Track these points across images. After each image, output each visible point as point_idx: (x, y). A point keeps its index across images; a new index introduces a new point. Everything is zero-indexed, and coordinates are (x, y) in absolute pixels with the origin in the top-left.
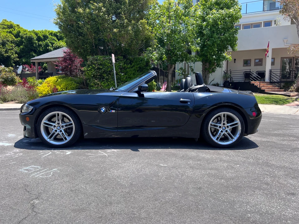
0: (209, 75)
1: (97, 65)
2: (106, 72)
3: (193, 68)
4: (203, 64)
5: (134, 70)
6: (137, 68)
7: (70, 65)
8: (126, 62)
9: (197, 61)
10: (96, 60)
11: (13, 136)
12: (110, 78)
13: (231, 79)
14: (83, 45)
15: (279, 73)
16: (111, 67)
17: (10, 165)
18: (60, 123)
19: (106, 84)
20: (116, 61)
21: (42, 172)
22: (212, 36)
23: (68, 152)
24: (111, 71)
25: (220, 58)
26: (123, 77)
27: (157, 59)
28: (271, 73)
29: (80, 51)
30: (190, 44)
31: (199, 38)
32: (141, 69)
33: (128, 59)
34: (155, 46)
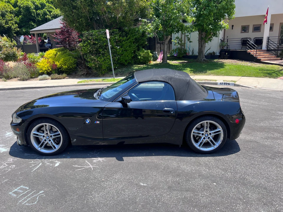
0: (205, 45)
1: (92, 40)
2: (101, 47)
3: (189, 37)
4: (199, 33)
5: (130, 42)
6: (133, 40)
7: (68, 37)
8: (121, 35)
9: (193, 32)
10: (91, 35)
11: (10, 135)
12: (106, 53)
13: (227, 47)
14: (79, 19)
15: (277, 40)
16: (106, 41)
17: (2, 184)
19: (103, 59)
20: (111, 34)
21: (29, 197)
22: (209, 4)
23: (57, 162)
24: (107, 45)
25: (217, 27)
26: (118, 50)
27: (152, 31)
28: (268, 40)
29: (76, 25)
30: (185, 14)
31: (196, 6)
32: (137, 40)
33: (123, 31)
34: (151, 16)
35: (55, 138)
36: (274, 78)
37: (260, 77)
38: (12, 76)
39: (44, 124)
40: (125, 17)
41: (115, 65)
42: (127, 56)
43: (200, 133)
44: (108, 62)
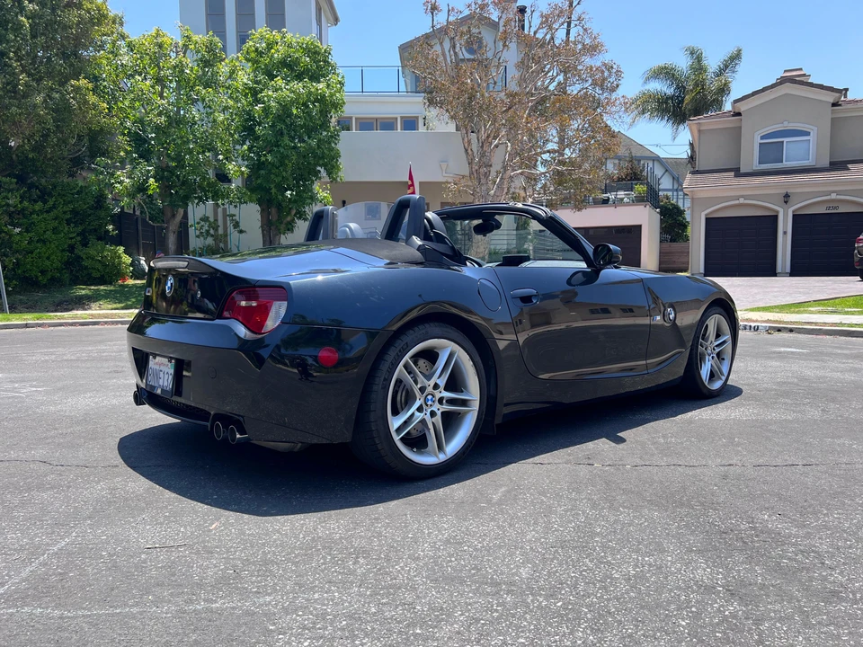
0: (279, 239)
5: (56, 219)
6: (65, 213)
8: (27, 195)
9: (246, 202)
22: (277, 142)
26: (18, 238)
27: (129, 192)
30: (221, 157)
31: (248, 143)
32: (77, 217)
33: (31, 186)
34: (122, 154)
41: (6, 281)
42: (48, 258)
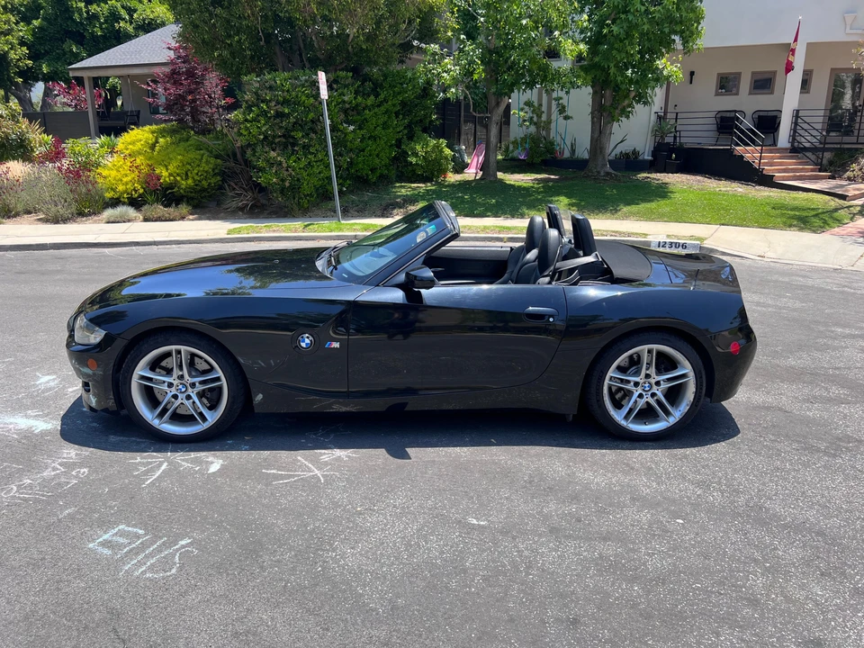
0: (611, 128)
1: (273, 104)
2: (300, 125)
3: (564, 102)
4: (595, 93)
5: (386, 113)
6: (394, 105)
7: (191, 92)
8: (361, 89)
9: (578, 87)
10: (271, 88)
11: (52, 384)
12: (313, 143)
13: (675, 137)
14: (229, 36)
15: (821, 119)
16: (314, 106)
17: (59, 520)
18: (186, 376)
19: (304, 162)
20: (330, 87)
21: (151, 555)
22: (626, 7)
23: (215, 462)
24: (318, 120)
25: (648, 76)
26: (351, 137)
27: (456, 82)
28: (796, 120)
29: (220, 55)
30: (557, 33)
31: (587, 10)
32: (406, 108)
33: (366, 78)
34: (450, 34)
35: (204, 390)
36: (814, 232)
37: (774, 228)
38: (20, 208)
39: (173, 348)
40: (375, 34)
41: (341, 181)
42: (378, 156)
43: (628, 382)
44: (320, 173)
